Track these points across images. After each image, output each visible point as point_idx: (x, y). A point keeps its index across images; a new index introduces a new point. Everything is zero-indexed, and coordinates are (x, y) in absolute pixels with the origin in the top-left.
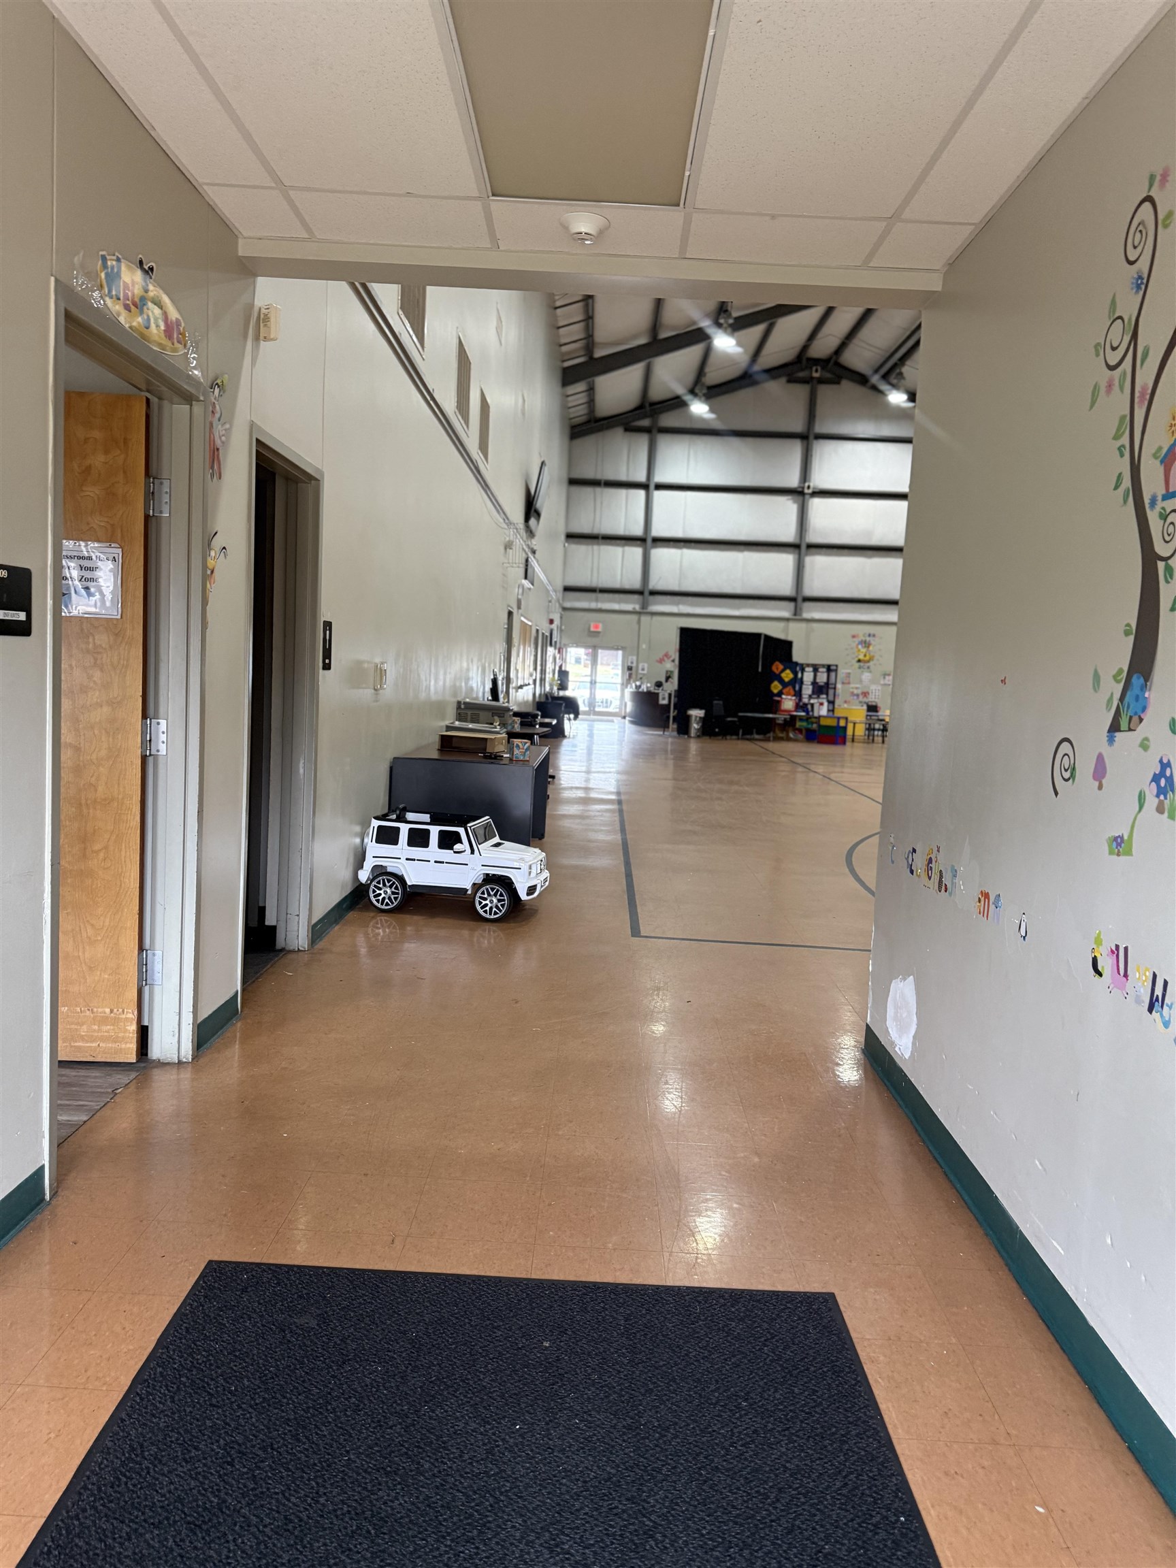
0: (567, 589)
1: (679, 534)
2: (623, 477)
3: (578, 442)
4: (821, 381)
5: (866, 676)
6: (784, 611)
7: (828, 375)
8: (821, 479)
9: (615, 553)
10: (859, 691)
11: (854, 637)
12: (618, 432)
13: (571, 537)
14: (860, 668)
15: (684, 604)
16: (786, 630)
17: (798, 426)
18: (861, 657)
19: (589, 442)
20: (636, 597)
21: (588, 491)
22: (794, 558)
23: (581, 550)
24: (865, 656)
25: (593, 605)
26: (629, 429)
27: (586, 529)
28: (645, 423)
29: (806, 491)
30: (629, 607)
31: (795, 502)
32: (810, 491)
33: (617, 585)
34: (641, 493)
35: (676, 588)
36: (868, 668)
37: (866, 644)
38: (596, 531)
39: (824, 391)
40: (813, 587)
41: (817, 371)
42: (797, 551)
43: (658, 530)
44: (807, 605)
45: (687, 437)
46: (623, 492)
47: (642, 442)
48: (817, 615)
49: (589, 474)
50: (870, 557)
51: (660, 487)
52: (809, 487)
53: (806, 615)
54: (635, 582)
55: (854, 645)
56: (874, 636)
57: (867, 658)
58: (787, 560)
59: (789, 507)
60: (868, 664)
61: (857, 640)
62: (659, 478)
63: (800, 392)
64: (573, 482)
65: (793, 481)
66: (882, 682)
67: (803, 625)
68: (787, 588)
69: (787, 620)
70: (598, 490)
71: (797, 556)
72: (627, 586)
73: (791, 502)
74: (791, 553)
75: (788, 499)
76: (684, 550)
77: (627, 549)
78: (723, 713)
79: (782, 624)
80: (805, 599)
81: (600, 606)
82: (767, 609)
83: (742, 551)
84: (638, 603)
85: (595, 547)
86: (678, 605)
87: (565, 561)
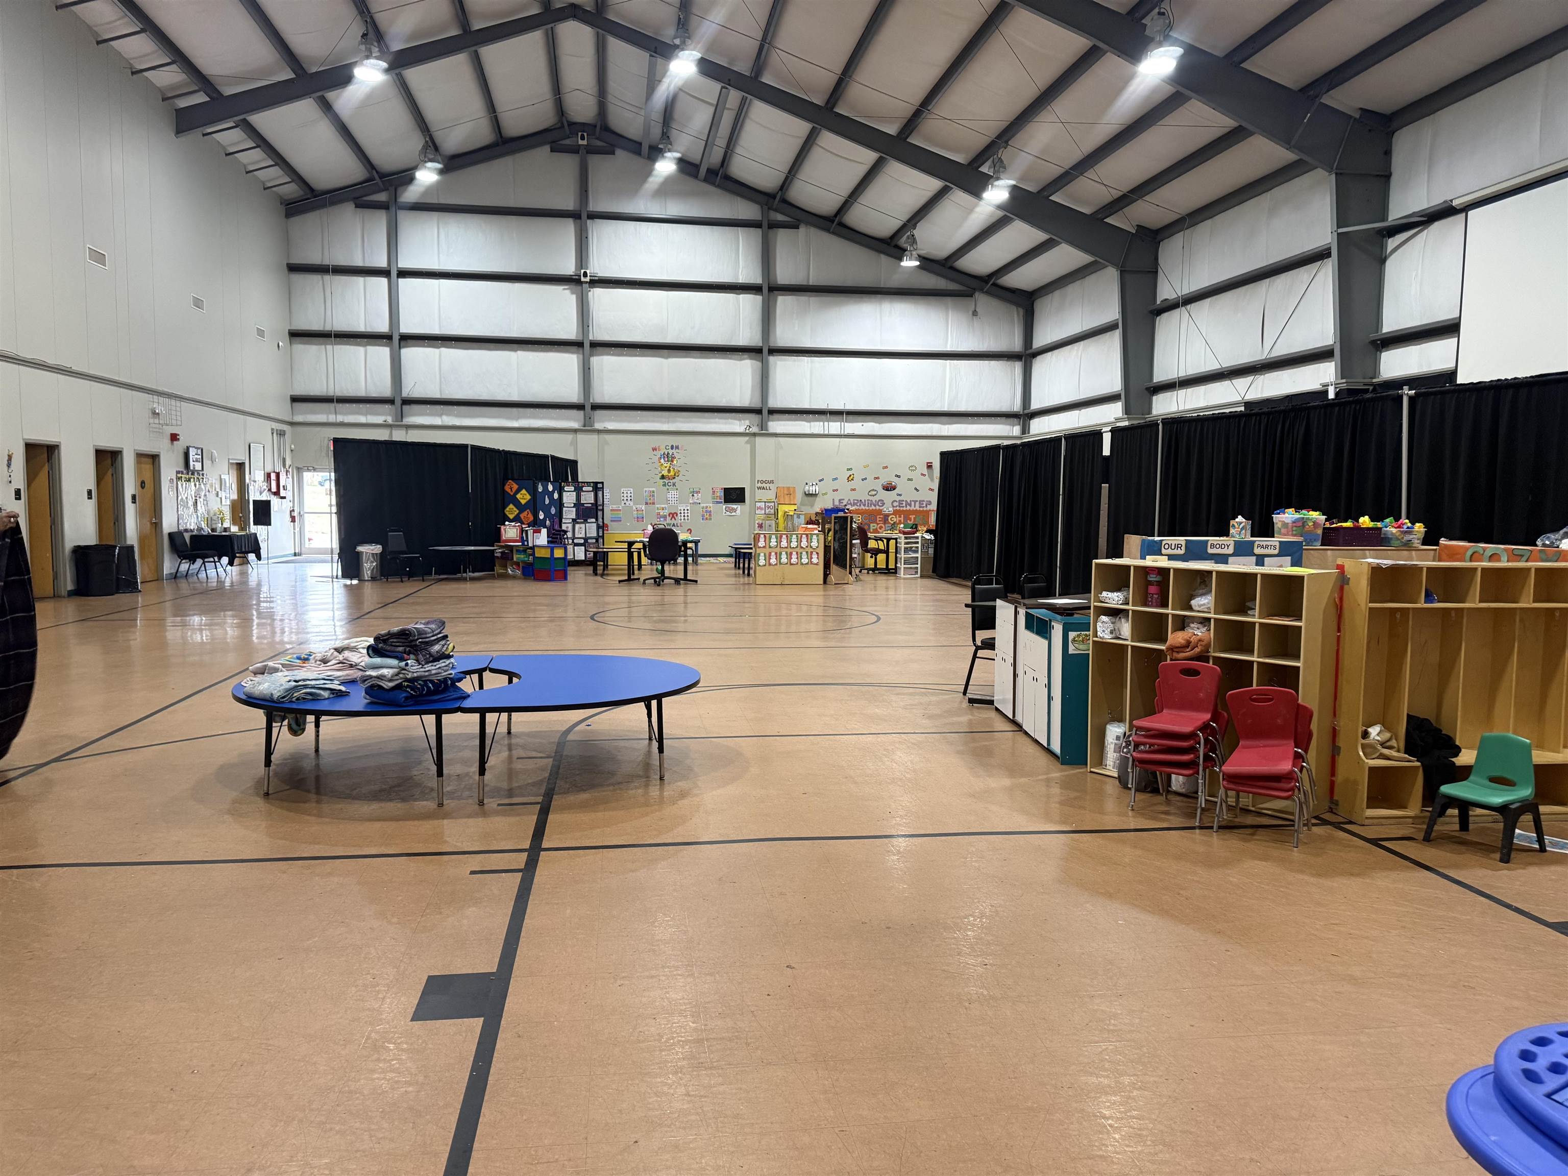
0: (295, 399)
1: (436, 331)
2: (358, 262)
3: (297, 220)
4: (591, 150)
5: (672, 494)
6: (572, 421)
7: (599, 143)
8: (599, 267)
9: (355, 353)
10: (666, 512)
11: (654, 449)
12: (349, 207)
13: (296, 335)
14: (664, 485)
15: (447, 415)
16: (574, 443)
17: (569, 204)
18: (665, 473)
19: (310, 221)
20: (387, 407)
21: (315, 278)
22: (578, 357)
23: (310, 352)
24: (669, 471)
25: (332, 418)
26: (362, 205)
27: (316, 326)
28: (382, 197)
29: (583, 279)
30: (379, 420)
31: (572, 293)
32: (588, 279)
33: (362, 393)
34: (384, 281)
35: (436, 394)
36: (674, 485)
37: (669, 458)
38: (328, 328)
39: (595, 161)
40: (605, 392)
41: (583, 138)
42: (581, 349)
43: (407, 327)
44: (599, 413)
45: (435, 215)
46: (360, 280)
47: (379, 223)
48: (611, 426)
49: (314, 257)
50: (667, 358)
51: (404, 273)
52: (585, 275)
53: (598, 426)
54: (384, 388)
55: (656, 459)
56: (677, 447)
57: (672, 473)
58: (570, 361)
59: (565, 297)
60: (674, 481)
61: (658, 453)
62: (405, 263)
63: (568, 164)
64: (293, 268)
65: (568, 267)
66: (691, 502)
67: (594, 437)
68: (572, 394)
69: (575, 431)
70: (327, 278)
71: (581, 356)
72: (374, 394)
73: (568, 292)
74: (572, 353)
75: (564, 289)
76: (443, 349)
77: (370, 348)
78: (404, 547)
79: (569, 437)
80: (596, 407)
81: (340, 418)
82: (552, 418)
83: (515, 350)
84: (390, 415)
85: (329, 347)
86: (441, 415)
87: (290, 368)
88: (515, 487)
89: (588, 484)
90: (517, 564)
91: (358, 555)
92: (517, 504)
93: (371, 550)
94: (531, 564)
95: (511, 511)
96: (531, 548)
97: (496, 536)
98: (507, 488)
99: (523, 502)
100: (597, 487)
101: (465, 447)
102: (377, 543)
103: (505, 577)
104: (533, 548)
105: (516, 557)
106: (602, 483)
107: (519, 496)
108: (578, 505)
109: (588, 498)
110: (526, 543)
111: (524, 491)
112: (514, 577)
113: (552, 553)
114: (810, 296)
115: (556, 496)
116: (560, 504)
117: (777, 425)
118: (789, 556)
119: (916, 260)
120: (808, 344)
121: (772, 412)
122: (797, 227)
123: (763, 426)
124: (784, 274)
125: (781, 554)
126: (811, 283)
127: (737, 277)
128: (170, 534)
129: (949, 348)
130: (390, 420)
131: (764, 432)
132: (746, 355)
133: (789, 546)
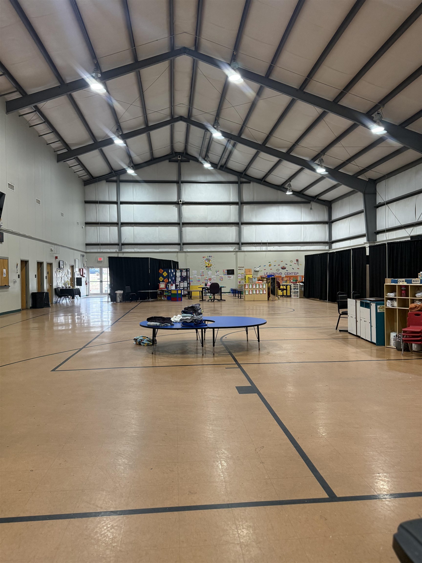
0: (87, 245)
1: (132, 221)
2: (107, 200)
3: (87, 187)
4: (182, 161)
5: (210, 272)
6: (176, 249)
7: (184, 159)
8: (185, 198)
9: (106, 229)
10: (208, 279)
11: (203, 257)
12: (104, 183)
13: (87, 224)
14: (207, 269)
15: (136, 248)
16: (177, 256)
17: (175, 178)
18: (207, 265)
19: (91, 187)
20: (117, 246)
21: (93, 205)
22: (178, 228)
23: (92, 229)
24: (208, 264)
25: (99, 250)
26: (108, 181)
27: (93, 221)
28: (115, 178)
29: (180, 203)
30: (114, 250)
31: (176, 207)
32: (181, 203)
33: (108, 242)
34: (116, 205)
35: (133, 242)
36: (210, 269)
37: (209, 260)
38: (98, 221)
39: (183, 165)
40: (186, 239)
41: (179, 157)
42: (179, 226)
43: (123, 220)
44: (185, 246)
45: (132, 184)
46: (108, 205)
47: (113, 186)
48: (189, 250)
49: (93, 199)
50: (207, 227)
51: (122, 203)
52: (181, 201)
53: (185, 250)
54: (116, 241)
55: (204, 260)
56: (211, 257)
57: (209, 265)
58: (175, 230)
59: (174, 209)
60: (210, 268)
61: (205, 259)
62: (122, 199)
63: (174, 166)
64: (86, 202)
65: (175, 199)
66: (216, 275)
67: (184, 254)
68: (177, 240)
69: (177, 252)
70: (97, 205)
71: (179, 228)
72: (112, 242)
73: (175, 207)
74: (176, 227)
75: (174, 206)
76: (135, 227)
77: (111, 227)
78: (130, 291)
79: (175, 254)
80: (184, 244)
81: (102, 250)
82: (169, 248)
83: (158, 227)
84: (118, 249)
85: (98, 227)
86: (134, 249)
87: (85, 234)
88: (162, 271)
89: (184, 269)
90: (165, 296)
91: (116, 294)
92: (163, 276)
93: (119, 292)
94: (170, 296)
95: (161, 279)
96: (170, 291)
97: (158, 287)
98: (160, 271)
99: (165, 276)
100: (187, 270)
101: (148, 258)
102: (121, 290)
103: (161, 300)
104: (171, 290)
105: (165, 294)
106: (189, 269)
107: (163, 274)
108: (181, 276)
109: (184, 274)
110: (168, 289)
111: (165, 272)
112: (164, 300)
113: (177, 292)
114: (254, 205)
115: (174, 274)
116: (175, 276)
117: (245, 248)
118: (256, 291)
119: (291, 192)
120: (254, 220)
121: (243, 244)
122: (250, 183)
123: (239, 249)
124: (246, 198)
125: (253, 290)
126: (255, 201)
127: (230, 200)
128: (55, 289)
129: (303, 220)
130: (117, 250)
131: (240, 250)
132: (233, 225)
133: (256, 288)
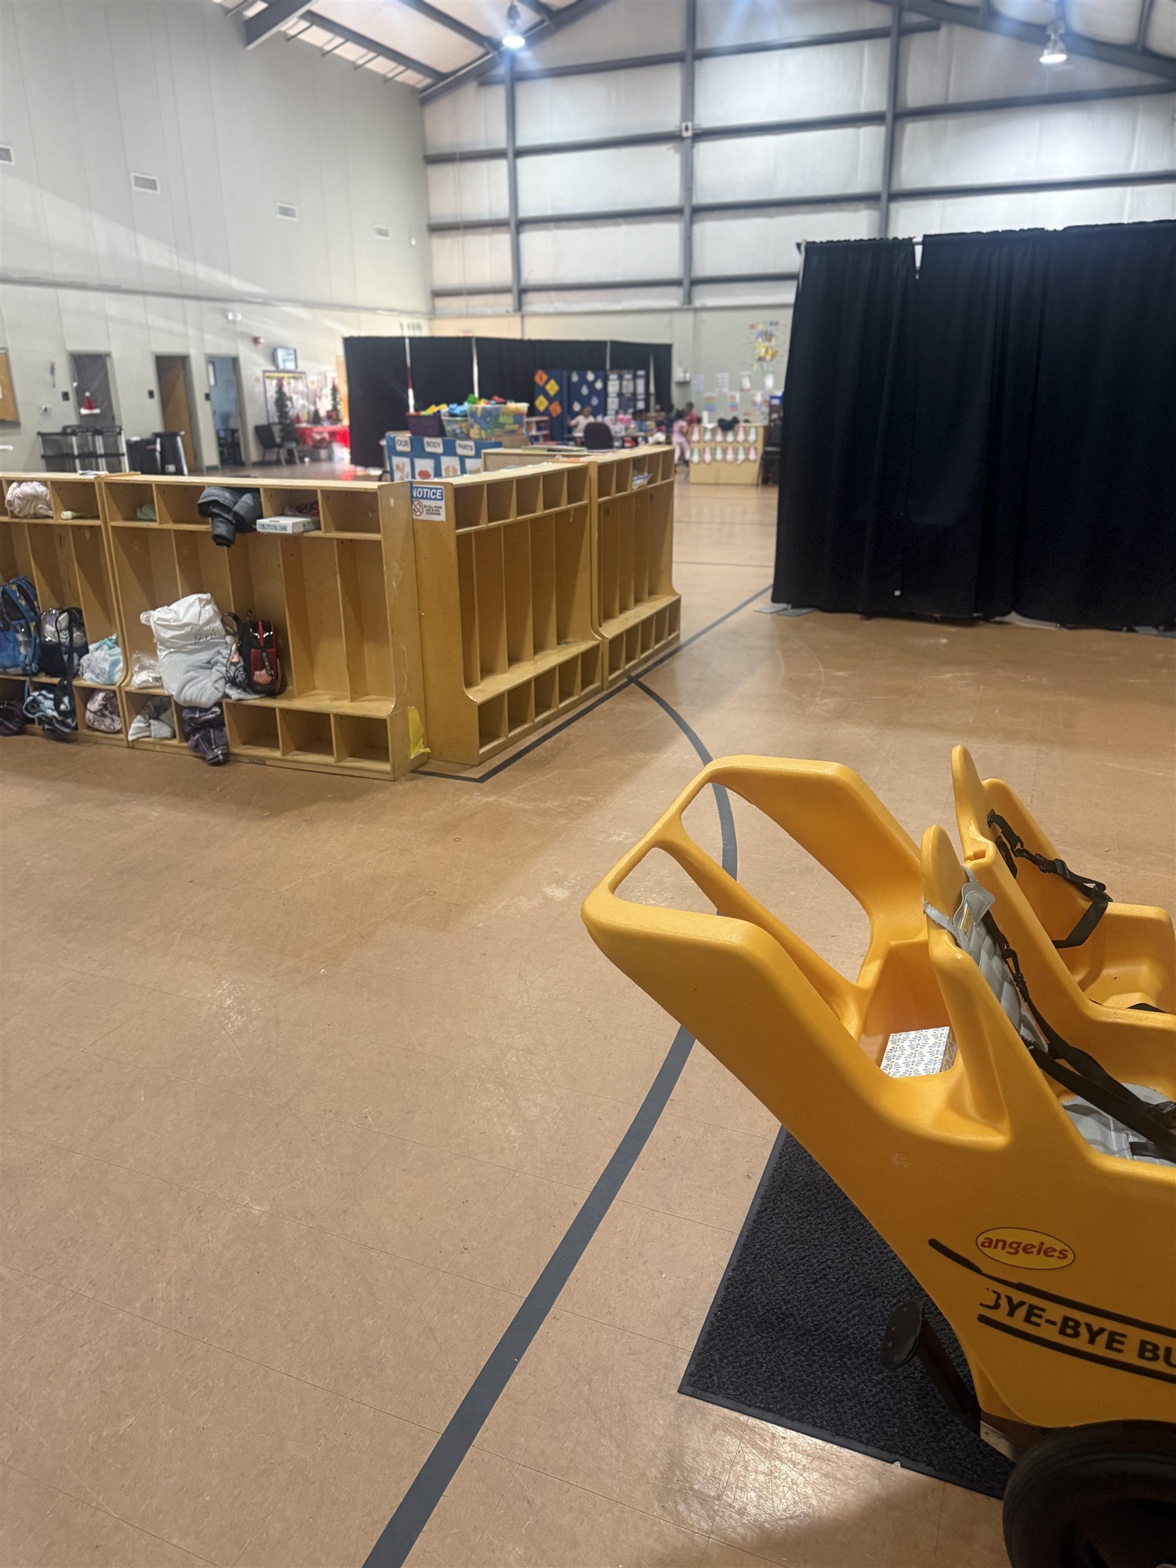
0: (434, 294)
1: (548, 211)
2: (482, 145)
3: (428, 109)
5: (769, 378)
6: (671, 298)
8: (704, 115)
9: (482, 244)
11: (752, 327)
12: (473, 86)
13: (433, 229)
14: (762, 367)
15: (559, 300)
16: (670, 325)
18: (764, 353)
19: (440, 108)
20: (509, 296)
21: (447, 168)
22: (679, 226)
23: (444, 246)
24: (767, 350)
25: (463, 310)
26: (484, 82)
27: (447, 217)
28: (500, 70)
29: (685, 134)
30: (503, 309)
31: (677, 151)
32: (691, 133)
33: (487, 283)
34: (504, 164)
35: (549, 280)
36: (772, 366)
37: (768, 336)
38: (456, 218)
40: (705, 264)
42: (682, 218)
43: (527, 209)
44: (699, 288)
45: (548, 82)
46: (484, 166)
47: (498, 100)
48: (710, 302)
49: (445, 146)
51: (522, 152)
52: (691, 128)
53: (698, 303)
54: (507, 278)
55: (755, 338)
56: (777, 323)
57: (770, 353)
58: (671, 230)
59: (668, 160)
60: (771, 362)
61: (756, 332)
62: (522, 140)
64: (429, 160)
65: (670, 122)
67: (692, 316)
68: (673, 269)
69: (675, 310)
70: (456, 167)
71: (682, 225)
72: (497, 283)
73: (670, 151)
74: (673, 221)
75: (667, 149)
76: (556, 231)
77: (494, 237)
80: (695, 282)
81: (471, 311)
82: (654, 297)
83: (620, 225)
84: (511, 304)
85: (457, 238)
86: (553, 302)
88: (545, 377)
92: (547, 395)
98: (537, 379)
99: (552, 393)
107: (548, 387)
108: (620, 395)
111: (552, 382)
114: (948, 118)
116: (604, 394)
118: (725, 452)
119: (1061, 52)
122: (936, 28)
124: (916, 93)
125: (715, 449)
126: (950, 102)
127: (858, 105)
129: (1134, 169)
130: (511, 310)
